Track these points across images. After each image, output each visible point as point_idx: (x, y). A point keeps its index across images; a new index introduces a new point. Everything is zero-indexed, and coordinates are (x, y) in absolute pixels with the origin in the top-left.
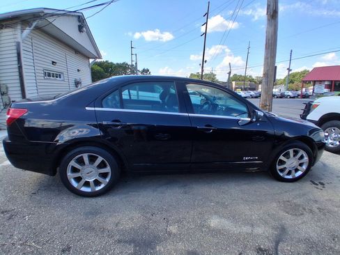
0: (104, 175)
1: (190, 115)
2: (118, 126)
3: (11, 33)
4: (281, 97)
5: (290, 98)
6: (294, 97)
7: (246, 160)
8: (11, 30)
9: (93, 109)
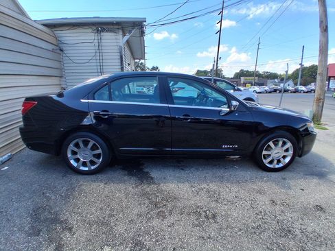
0: (98, 156)
1: (170, 106)
2: (106, 115)
3: (114, 37)
4: (294, 92)
5: (304, 92)
6: (307, 92)
7: (225, 148)
8: (113, 34)
9: (86, 101)
